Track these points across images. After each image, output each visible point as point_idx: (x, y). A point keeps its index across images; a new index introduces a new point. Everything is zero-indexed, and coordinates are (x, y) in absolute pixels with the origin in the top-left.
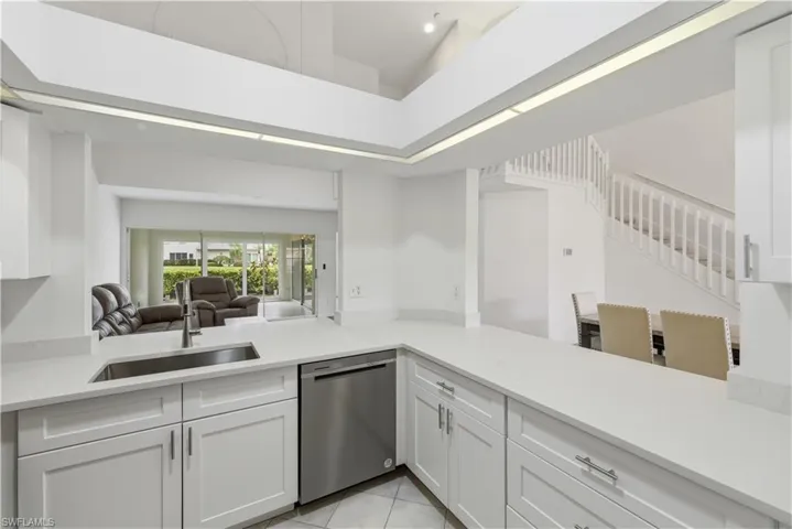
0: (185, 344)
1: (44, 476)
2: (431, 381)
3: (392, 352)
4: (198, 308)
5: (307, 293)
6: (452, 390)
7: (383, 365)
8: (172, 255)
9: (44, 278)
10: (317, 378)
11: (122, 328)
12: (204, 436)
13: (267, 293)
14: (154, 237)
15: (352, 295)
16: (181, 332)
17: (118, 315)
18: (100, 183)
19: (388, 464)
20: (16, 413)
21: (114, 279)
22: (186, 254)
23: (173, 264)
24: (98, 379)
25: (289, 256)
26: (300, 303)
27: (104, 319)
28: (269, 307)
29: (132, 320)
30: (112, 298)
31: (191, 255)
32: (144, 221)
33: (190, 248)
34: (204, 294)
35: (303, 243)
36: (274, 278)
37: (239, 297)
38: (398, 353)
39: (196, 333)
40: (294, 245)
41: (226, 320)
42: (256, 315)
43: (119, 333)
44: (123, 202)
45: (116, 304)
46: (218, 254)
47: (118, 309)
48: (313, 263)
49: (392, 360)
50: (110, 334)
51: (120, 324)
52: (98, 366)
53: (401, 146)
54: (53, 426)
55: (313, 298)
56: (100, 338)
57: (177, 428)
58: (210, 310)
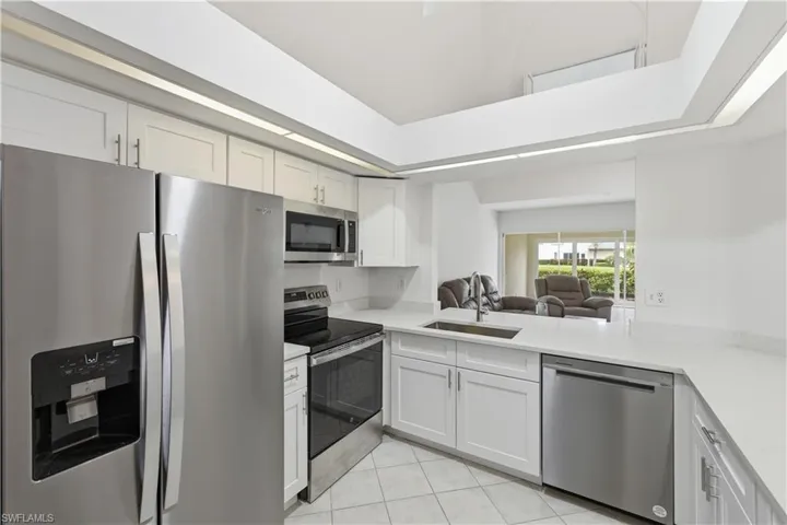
0: (478, 319)
4: (548, 302)
8: (565, 255)
9: (415, 268)
10: (559, 372)
12: (469, 382)
14: (532, 239)
15: (651, 302)
18: (481, 201)
19: (659, 513)
20: (391, 331)
24: (427, 327)
27: (473, 299)
30: (482, 286)
31: (583, 255)
32: (519, 228)
33: (583, 248)
34: (556, 290)
37: (592, 298)
38: (676, 379)
39: (484, 313)
44: (499, 214)
45: (484, 290)
47: (485, 294)
52: (430, 321)
54: (403, 344)
56: (443, 307)
57: (453, 369)
58: (559, 305)
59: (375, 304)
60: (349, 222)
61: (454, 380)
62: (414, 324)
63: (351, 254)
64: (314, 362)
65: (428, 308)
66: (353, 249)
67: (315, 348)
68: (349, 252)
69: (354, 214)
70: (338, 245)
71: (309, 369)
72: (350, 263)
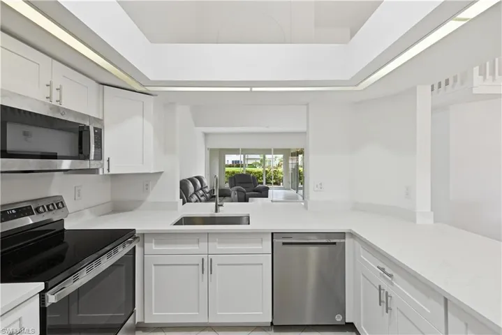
0: (216, 211)
1: (153, 267)
2: (373, 263)
3: (342, 235)
4: (237, 190)
5: (300, 186)
6: (391, 276)
7: (335, 243)
8: (233, 162)
9: (161, 173)
10: (284, 244)
11: (202, 198)
12: (218, 265)
13: (275, 184)
14: (222, 152)
15: (316, 189)
16: (214, 203)
17: (201, 192)
18: (196, 126)
19: (339, 319)
20: (144, 234)
21: (202, 174)
22: (238, 161)
23: (233, 167)
24: (176, 224)
25: (290, 162)
26: (295, 191)
28: (275, 193)
29: (207, 195)
30: (199, 183)
31: (241, 162)
33: (240, 158)
34: (240, 183)
35: (297, 154)
36: (282, 176)
37: (260, 185)
38: (347, 236)
39: (222, 205)
40: (293, 155)
41: (250, 199)
42: (267, 197)
43: (201, 201)
44: (206, 135)
45: (200, 186)
46: (254, 161)
47: (201, 189)
48: (303, 167)
49: (342, 241)
50: (196, 201)
51: (201, 196)
52: (177, 218)
53: (348, 78)
54: (157, 243)
55: (303, 189)
56: (184, 203)
57: (205, 257)
58: (244, 192)
59: (117, 208)
60: (95, 129)
61: (206, 267)
62: (165, 223)
63: (97, 162)
64: (51, 299)
65: (173, 207)
66: (99, 156)
67: (51, 283)
68: (95, 159)
69: (100, 121)
70: (81, 152)
71: (43, 311)
72: (93, 171)
